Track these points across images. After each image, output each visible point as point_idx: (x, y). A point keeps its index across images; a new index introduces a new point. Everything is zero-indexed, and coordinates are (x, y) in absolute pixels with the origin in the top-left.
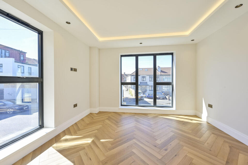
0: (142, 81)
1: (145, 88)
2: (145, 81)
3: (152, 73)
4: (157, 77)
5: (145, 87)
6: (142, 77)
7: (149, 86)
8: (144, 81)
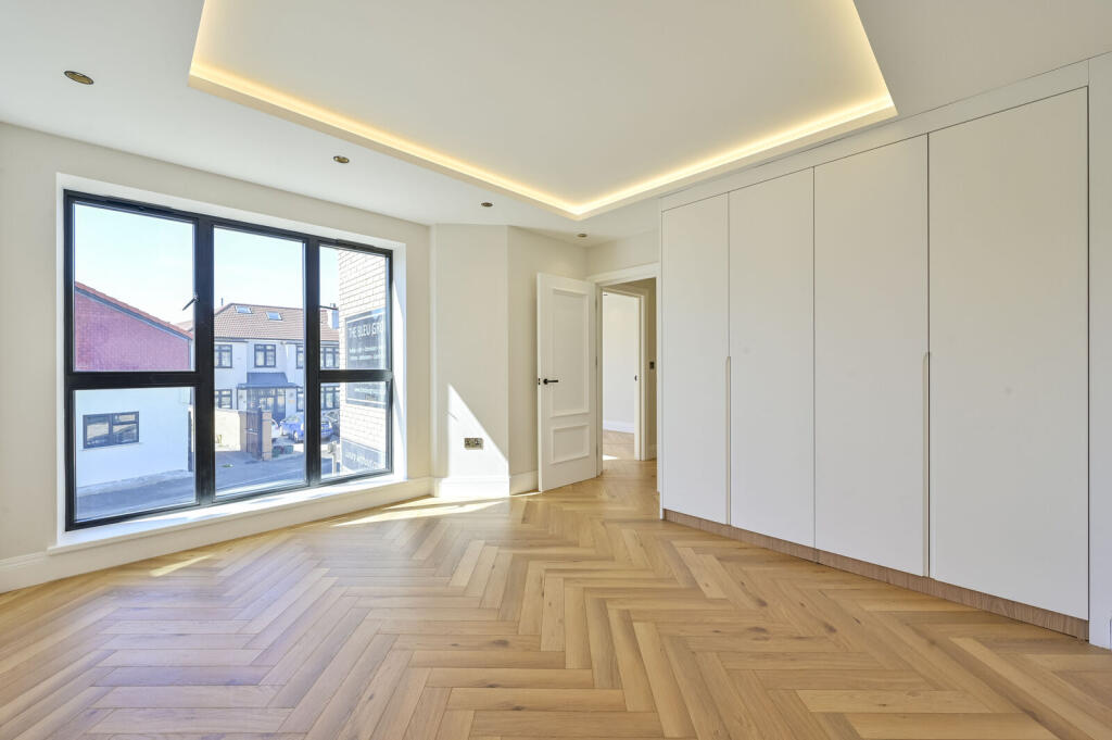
0: (256, 366)
1: (276, 401)
2: (274, 366)
3: (300, 333)
4: (321, 350)
5: (275, 397)
6: (256, 350)
7: (294, 391)
8: (265, 366)
